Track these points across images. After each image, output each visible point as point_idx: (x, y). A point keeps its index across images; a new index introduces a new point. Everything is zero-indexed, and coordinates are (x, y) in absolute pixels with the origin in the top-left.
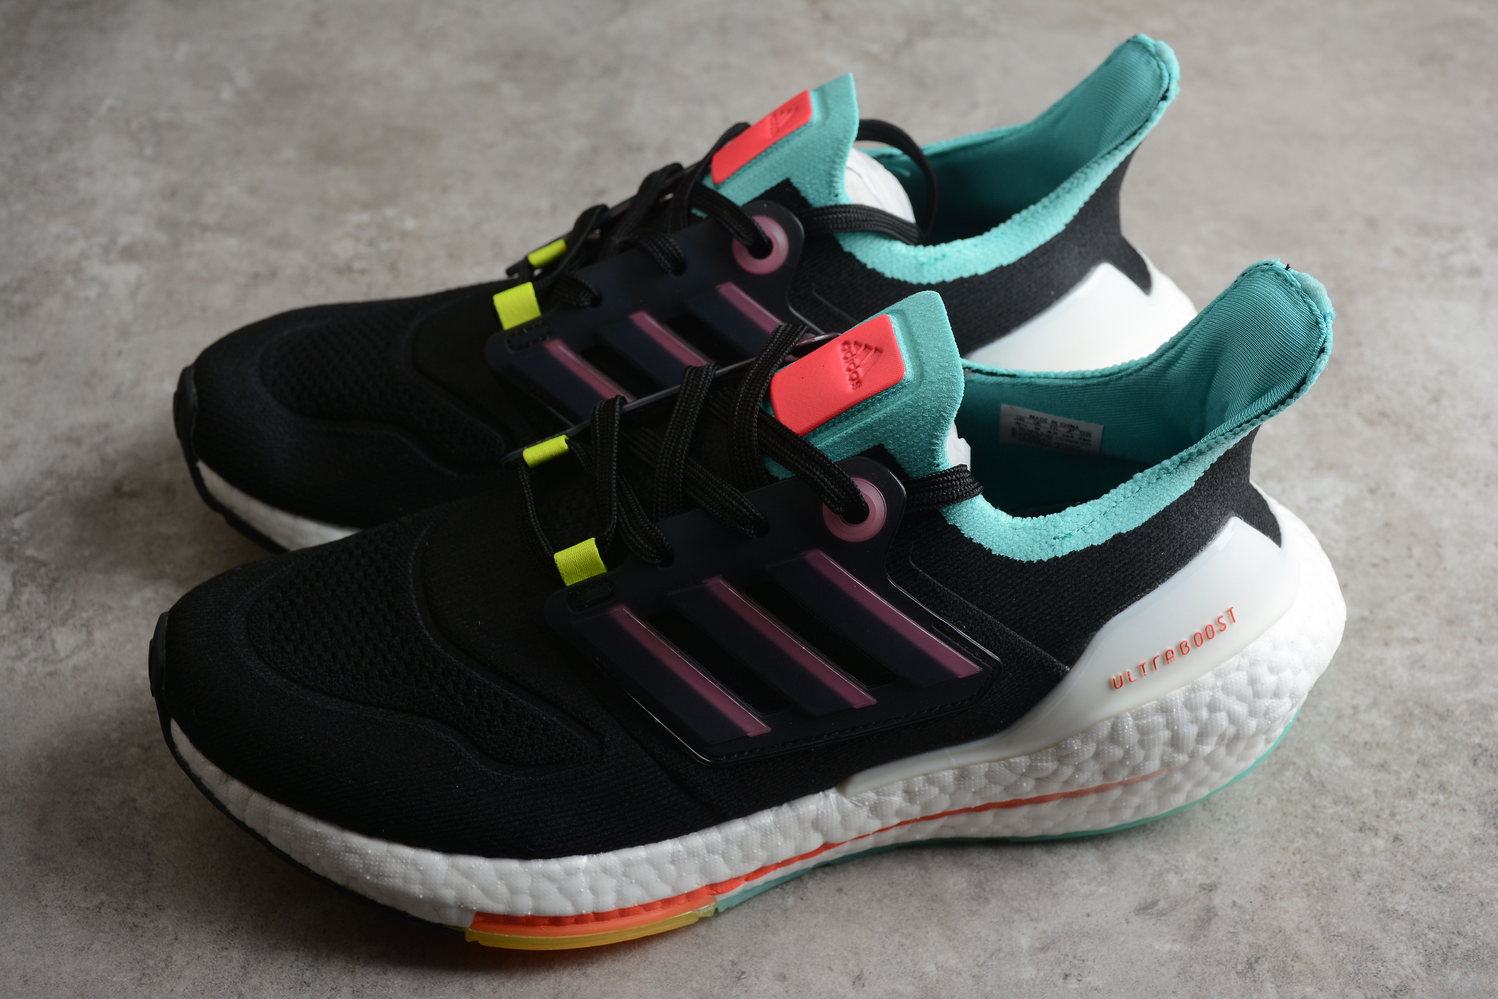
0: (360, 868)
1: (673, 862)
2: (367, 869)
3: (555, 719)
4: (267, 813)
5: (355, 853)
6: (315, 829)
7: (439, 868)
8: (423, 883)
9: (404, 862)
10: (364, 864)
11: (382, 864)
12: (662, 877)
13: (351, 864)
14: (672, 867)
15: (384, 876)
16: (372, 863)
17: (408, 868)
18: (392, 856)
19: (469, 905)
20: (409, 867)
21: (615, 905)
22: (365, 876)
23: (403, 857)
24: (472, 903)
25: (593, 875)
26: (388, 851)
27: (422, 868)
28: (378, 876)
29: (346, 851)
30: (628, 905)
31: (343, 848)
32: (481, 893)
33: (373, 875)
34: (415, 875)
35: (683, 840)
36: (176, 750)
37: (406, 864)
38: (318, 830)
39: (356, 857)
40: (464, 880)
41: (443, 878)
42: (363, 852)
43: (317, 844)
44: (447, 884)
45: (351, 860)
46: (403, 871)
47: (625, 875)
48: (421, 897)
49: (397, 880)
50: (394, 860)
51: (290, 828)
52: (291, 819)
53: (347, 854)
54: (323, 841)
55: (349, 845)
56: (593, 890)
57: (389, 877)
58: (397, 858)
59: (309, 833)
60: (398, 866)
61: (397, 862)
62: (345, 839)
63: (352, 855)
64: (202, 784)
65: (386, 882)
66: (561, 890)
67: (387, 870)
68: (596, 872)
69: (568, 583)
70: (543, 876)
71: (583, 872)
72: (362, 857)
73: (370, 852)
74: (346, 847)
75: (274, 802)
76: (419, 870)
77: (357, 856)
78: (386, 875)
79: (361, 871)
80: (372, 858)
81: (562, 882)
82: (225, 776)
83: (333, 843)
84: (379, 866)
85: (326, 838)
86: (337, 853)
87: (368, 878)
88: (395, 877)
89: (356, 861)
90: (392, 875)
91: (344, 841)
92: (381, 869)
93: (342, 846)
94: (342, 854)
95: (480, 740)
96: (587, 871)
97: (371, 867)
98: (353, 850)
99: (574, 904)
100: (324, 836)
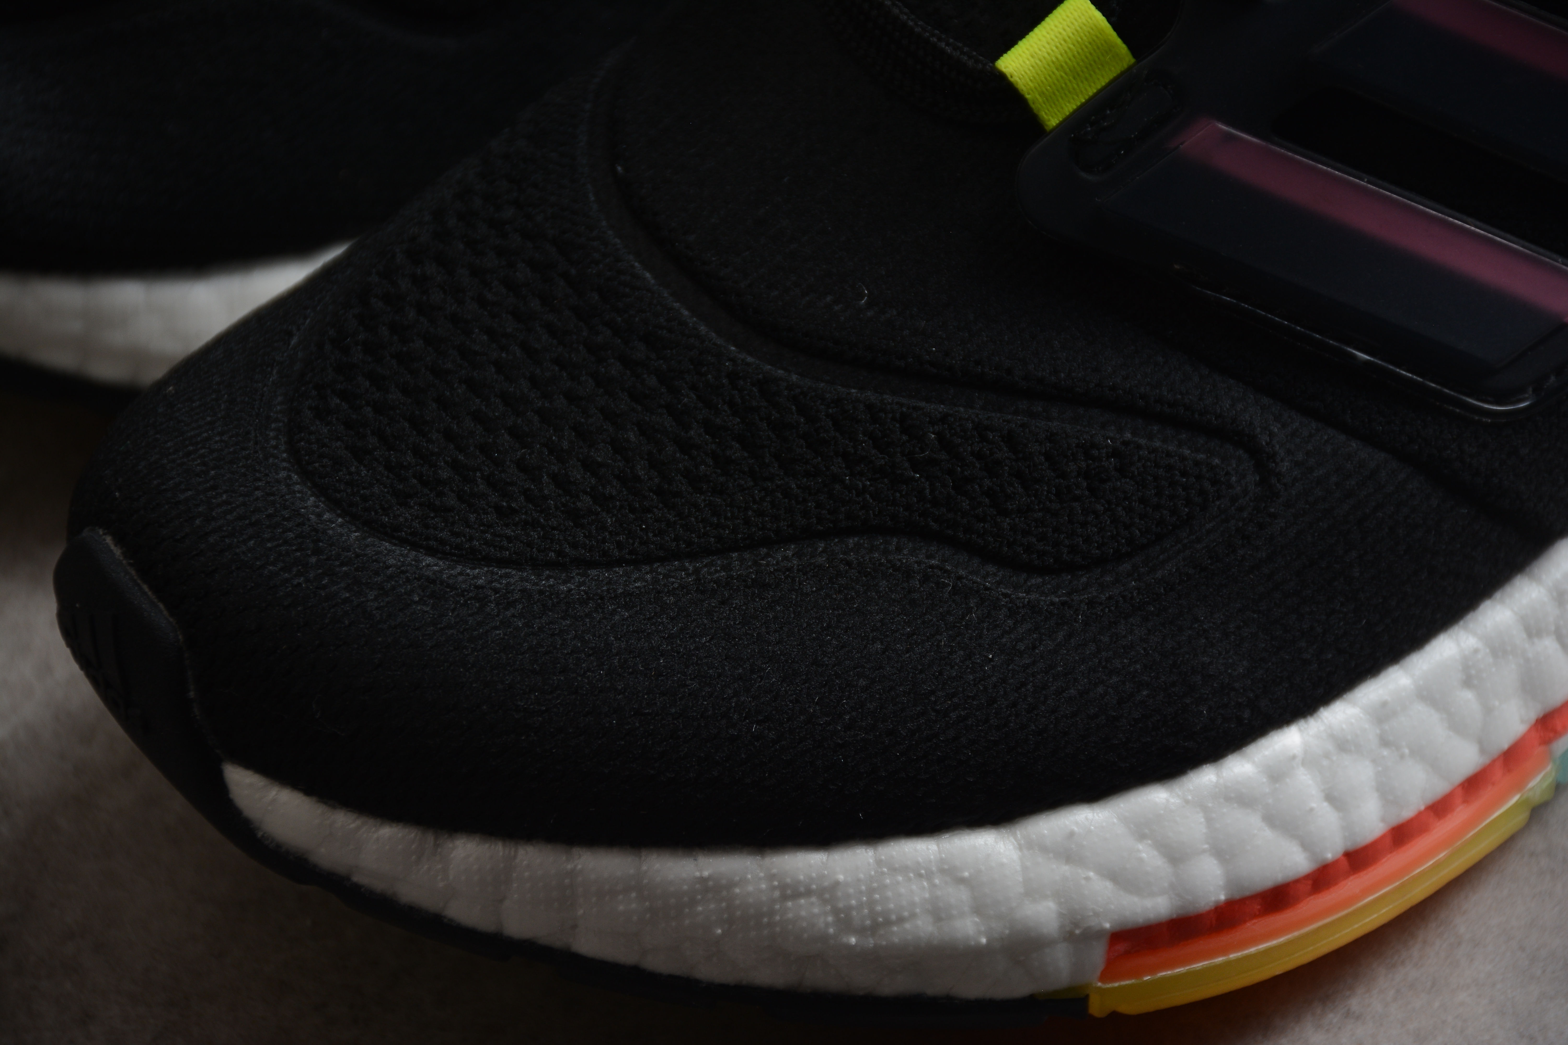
0: (827, 925)
1: (1468, 682)
2: (845, 921)
3: (1128, 436)
4: (567, 881)
5: (808, 893)
6: (698, 874)
7: (1005, 860)
8: (978, 909)
9: (922, 873)
10: (836, 911)
11: (877, 896)
12: (1457, 726)
13: (804, 924)
14: (1468, 696)
15: (888, 923)
16: (853, 902)
17: (935, 886)
18: (893, 870)
19: (1093, 923)
20: (937, 881)
21: (1383, 820)
22: (845, 940)
23: (918, 863)
24: (1096, 914)
25: (1325, 763)
26: (879, 862)
27: (966, 874)
28: (875, 928)
29: (784, 898)
30: (1407, 813)
31: (777, 894)
32: (1109, 885)
33: (861, 931)
34: (959, 896)
35: (1471, 625)
36: (260, 834)
37: (929, 876)
38: (706, 874)
39: (812, 904)
40: (1066, 869)
41: (1021, 879)
42: (826, 884)
43: (712, 906)
44: (1032, 892)
45: (803, 913)
46: (927, 895)
47: (1385, 742)
48: (984, 941)
49: (919, 923)
50: (900, 878)
51: (634, 895)
52: (632, 871)
53: (790, 904)
54: (724, 893)
55: (788, 880)
56: (1331, 798)
57: (901, 920)
58: (904, 869)
59: (685, 887)
60: (914, 887)
61: (910, 879)
62: (774, 871)
63: (802, 901)
64: (357, 887)
65: (897, 935)
66: (1272, 820)
67: (892, 906)
68: (1327, 756)
69: (1052, 119)
70: (1228, 799)
71: (1304, 763)
72: (827, 896)
73: (841, 877)
74: (783, 887)
75: (576, 851)
76: (962, 881)
77: (814, 899)
78: (893, 917)
79: (831, 931)
80: (851, 891)
81: (1270, 801)
82: (430, 838)
83: (750, 888)
84: (871, 903)
85: (731, 885)
86: (765, 909)
87: (853, 940)
88: (913, 915)
89: (816, 910)
90: (906, 914)
91: (771, 877)
92: (879, 908)
93: (774, 888)
94: (777, 907)
95: (991, 539)
96: (1309, 760)
97: (854, 913)
98: (802, 889)
99: (1306, 845)
100: (724, 882)
